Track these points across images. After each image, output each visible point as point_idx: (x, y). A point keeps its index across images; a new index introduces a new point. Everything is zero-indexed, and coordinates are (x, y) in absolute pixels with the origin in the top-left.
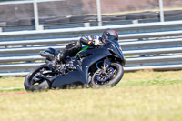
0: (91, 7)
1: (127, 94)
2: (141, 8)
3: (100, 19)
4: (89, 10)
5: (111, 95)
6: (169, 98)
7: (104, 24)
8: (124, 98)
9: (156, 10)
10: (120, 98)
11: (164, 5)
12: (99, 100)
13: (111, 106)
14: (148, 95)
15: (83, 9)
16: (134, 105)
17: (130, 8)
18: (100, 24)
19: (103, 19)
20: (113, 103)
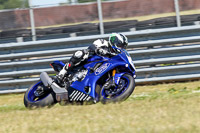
0: (25, 20)
1: (66, 114)
2: (80, 20)
3: (34, 34)
4: (23, 23)
5: (48, 116)
6: (111, 117)
7: (38, 38)
8: (62, 119)
9: (95, 22)
10: (57, 119)
11: (104, 17)
12: (34, 122)
13: (48, 128)
14: (88, 115)
15: (16, 23)
16: (73, 126)
17: (67, 20)
18: (34, 38)
19: (37, 33)
20: (50, 124)
